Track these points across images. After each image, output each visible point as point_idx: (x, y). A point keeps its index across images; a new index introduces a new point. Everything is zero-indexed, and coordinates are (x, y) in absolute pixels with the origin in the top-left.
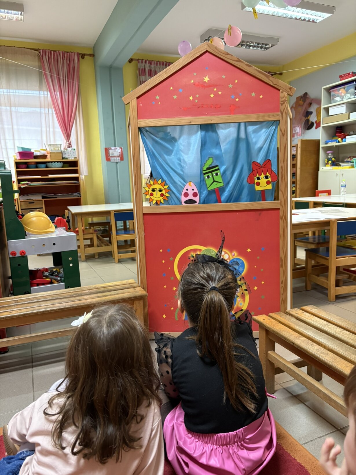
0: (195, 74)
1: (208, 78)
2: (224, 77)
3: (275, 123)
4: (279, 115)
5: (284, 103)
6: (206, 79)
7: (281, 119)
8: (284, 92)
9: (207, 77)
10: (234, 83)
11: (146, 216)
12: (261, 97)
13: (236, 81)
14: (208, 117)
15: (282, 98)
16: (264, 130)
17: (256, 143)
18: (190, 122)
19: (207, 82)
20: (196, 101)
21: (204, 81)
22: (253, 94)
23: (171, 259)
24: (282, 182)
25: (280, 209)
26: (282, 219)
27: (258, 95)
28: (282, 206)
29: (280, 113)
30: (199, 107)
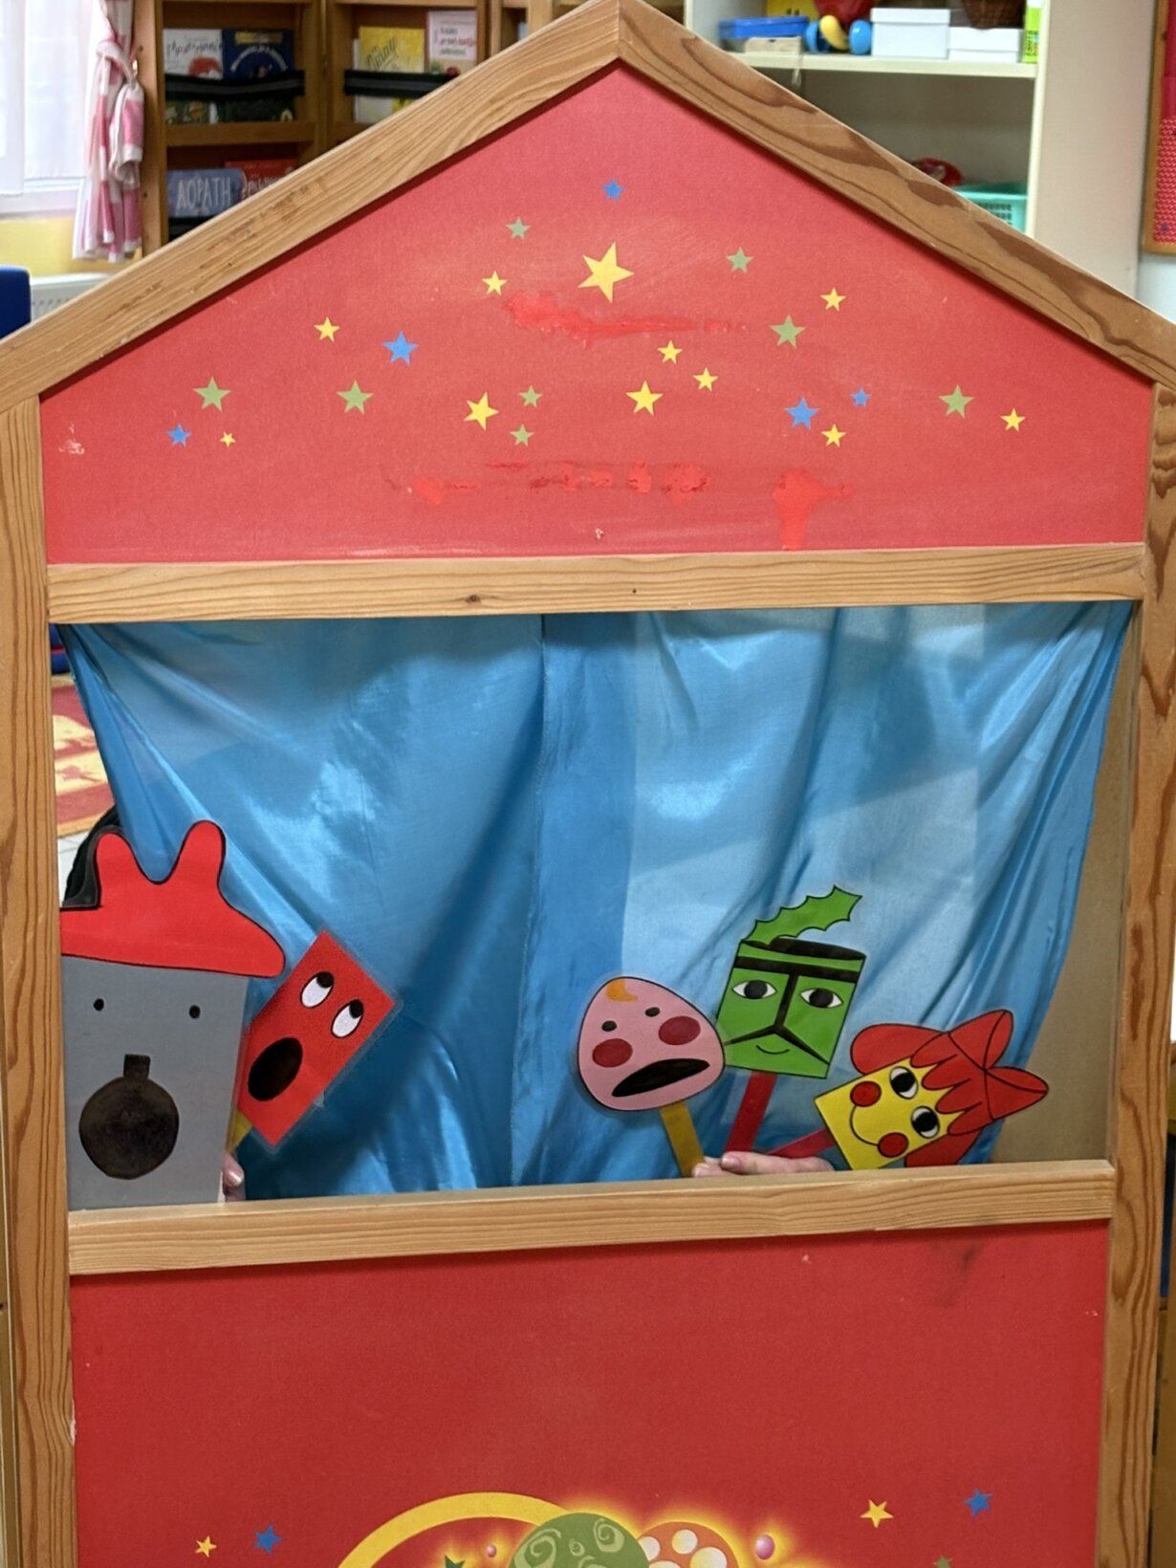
0: (518, 229)
1: (620, 263)
2: (740, 261)
4: (1135, 564)
6: (606, 273)
9: (611, 256)
10: (811, 314)
11: (90, 1292)
12: (1013, 421)
13: (833, 300)
14: (614, 561)
18: (473, 599)
19: (608, 293)
20: (522, 436)
21: (588, 283)
22: (956, 402)
24: (1135, 1037)
25: (1116, 1225)
26: (1120, 1295)
27: (988, 407)
28: (1129, 1208)
29: (1141, 549)
30: (537, 484)
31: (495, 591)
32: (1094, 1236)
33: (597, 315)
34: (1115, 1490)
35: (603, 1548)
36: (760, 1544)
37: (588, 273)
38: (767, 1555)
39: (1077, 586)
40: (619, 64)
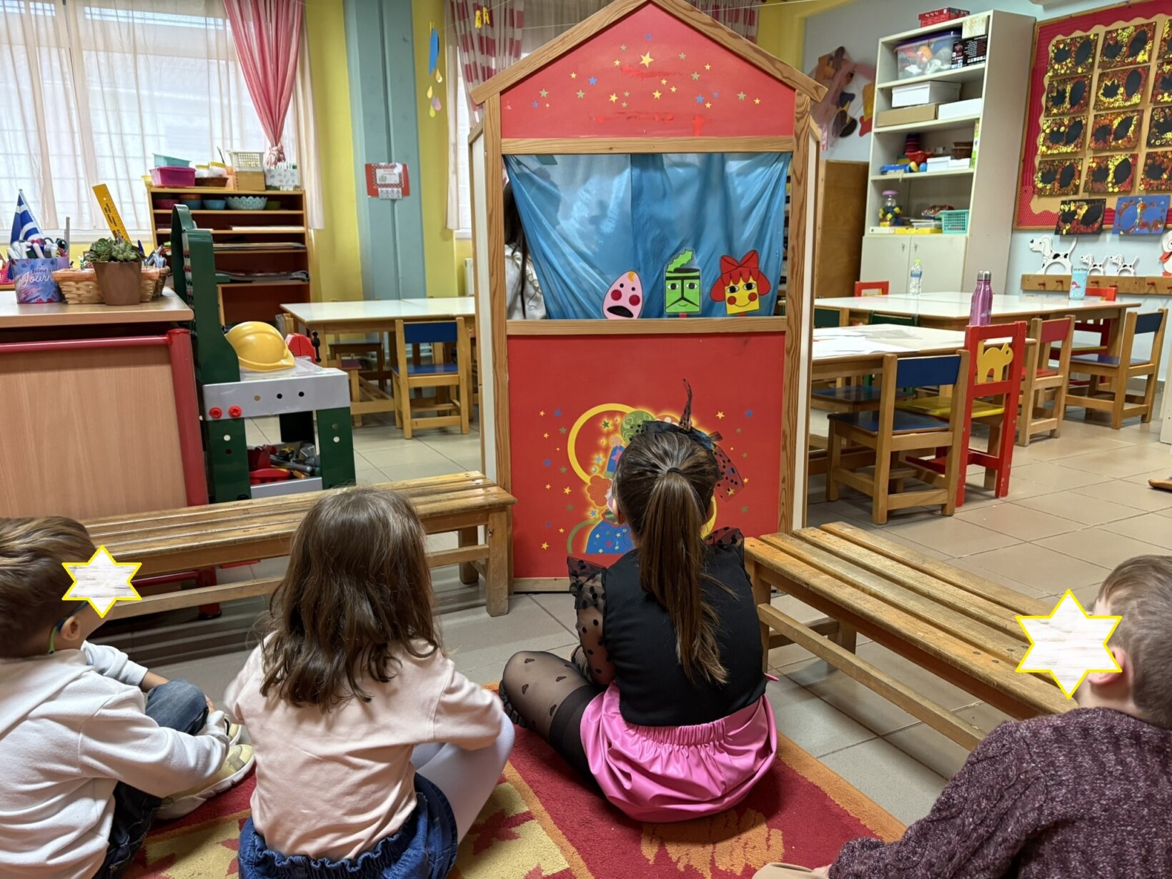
0: (623, 48)
1: (650, 57)
2: (682, 56)
3: (782, 158)
4: (791, 141)
5: (802, 118)
6: (647, 60)
7: (795, 149)
8: (804, 95)
9: (648, 55)
10: (702, 71)
11: (513, 341)
12: (757, 101)
13: (708, 67)
14: (649, 139)
15: (799, 106)
16: (760, 170)
17: (742, 196)
18: (611, 149)
19: (647, 65)
20: (624, 105)
21: (642, 62)
22: (742, 96)
23: (563, 430)
24: (792, 278)
25: (787, 333)
26: (788, 353)
27: (751, 97)
28: (791, 328)
29: (793, 137)
30: (629, 118)
31: (618, 146)
32: (781, 337)
33: (644, 71)
37: (642, 60)
39: (779, 147)
40: (650, 2)
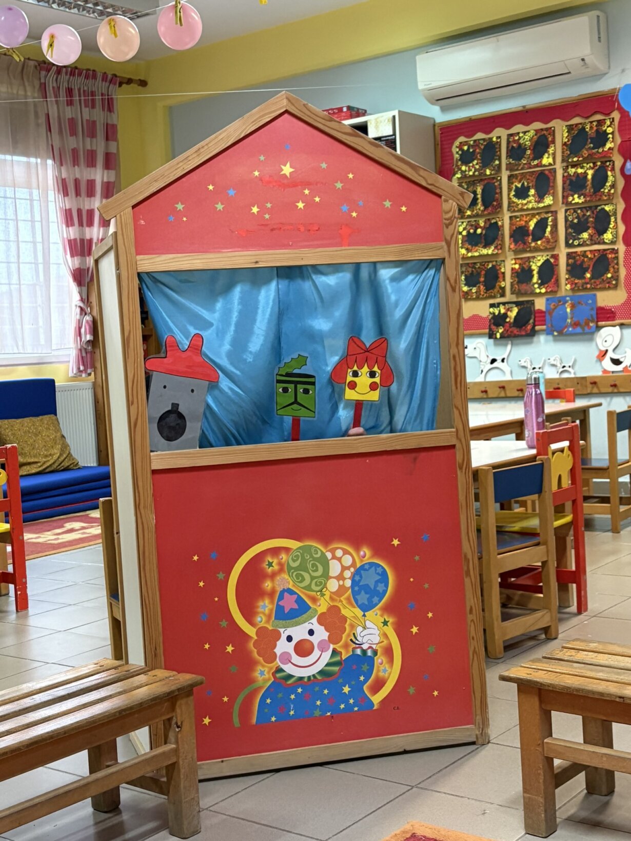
0: (262, 158)
1: (291, 167)
2: (324, 165)
3: (433, 264)
4: (442, 247)
5: (451, 224)
6: (287, 170)
7: (446, 255)
8: (451, 201)
9: (288, 165)
10: (344, 180)
11: (158, 477)
12: (404, 209)
13: (351, 176)
14: (295, 251)
15: (447, 212)
16: (411, 277)
17: (396, 304)
18: (257, 262)
19: (288, 175)
20: (267, 216)
21: (282, 173)
22: (388, 204)
23: (221, 576)
24: (457, 388)
25: (457, 446)
26: (461, 468)
27: (396, 205)
28: (460, 441)
29: (444, 243)
30: (272, 230)
31: (263, 260)
32: (451, 451)
33: (285, 181)
34: (466, 531)
35: (315, 556)
36: (362, 553)
37: (282, 170)
38: (364, 557)
39: (427, 254)
40: (286, 112)
